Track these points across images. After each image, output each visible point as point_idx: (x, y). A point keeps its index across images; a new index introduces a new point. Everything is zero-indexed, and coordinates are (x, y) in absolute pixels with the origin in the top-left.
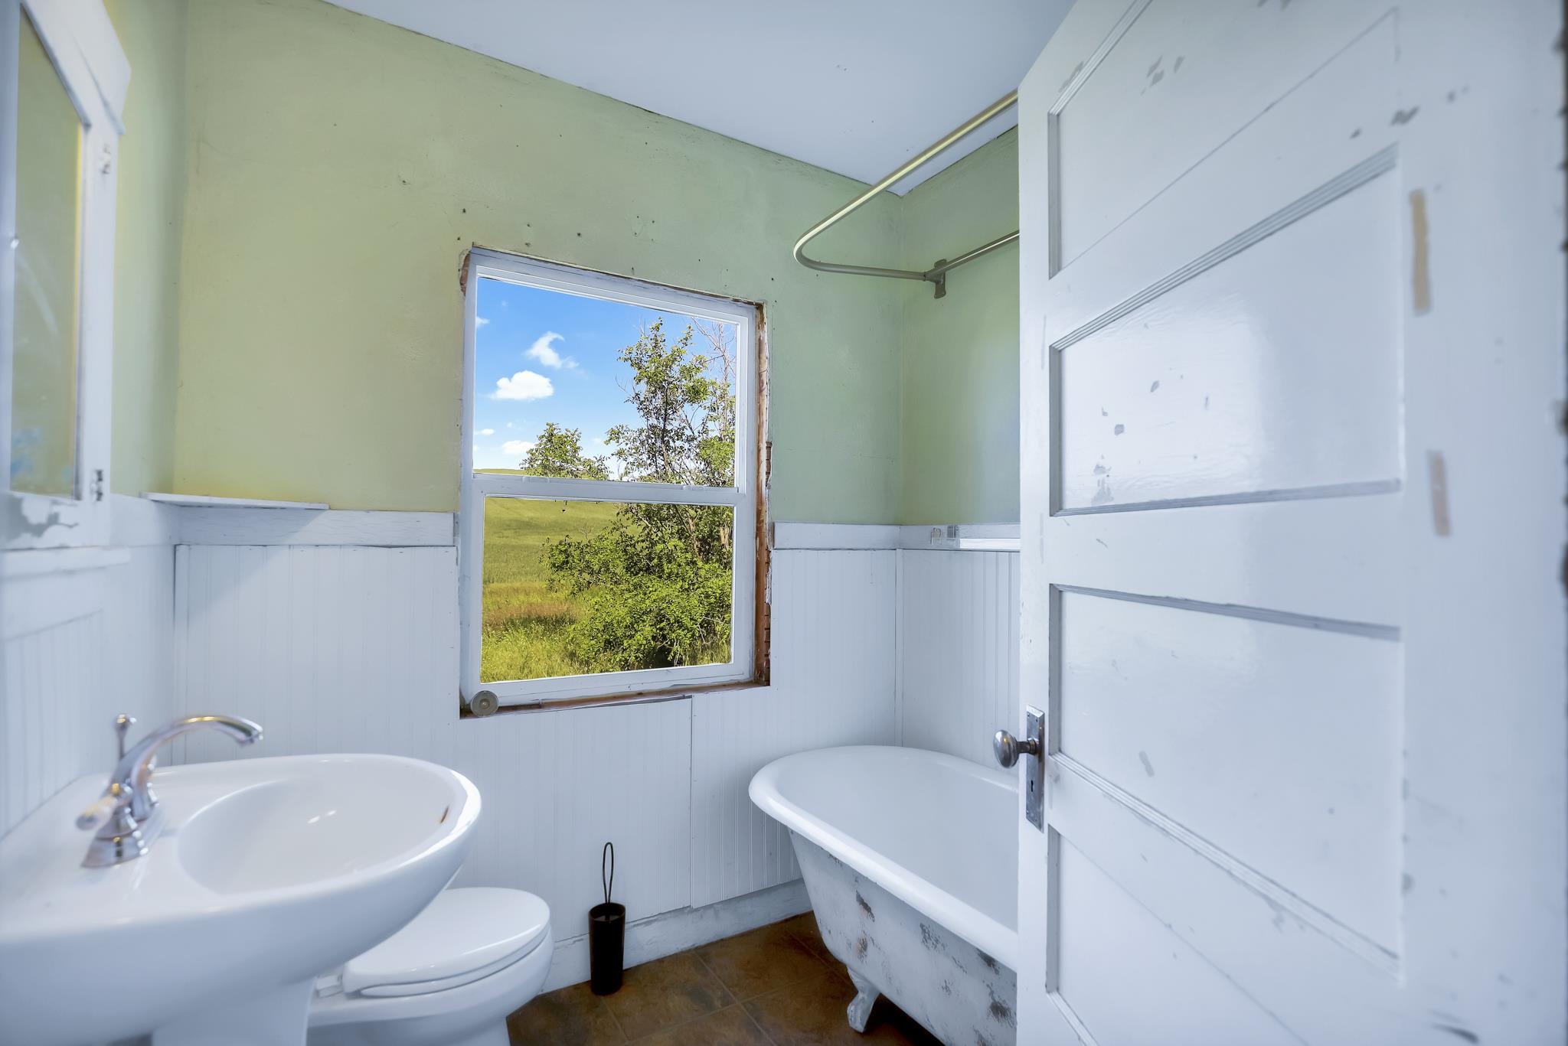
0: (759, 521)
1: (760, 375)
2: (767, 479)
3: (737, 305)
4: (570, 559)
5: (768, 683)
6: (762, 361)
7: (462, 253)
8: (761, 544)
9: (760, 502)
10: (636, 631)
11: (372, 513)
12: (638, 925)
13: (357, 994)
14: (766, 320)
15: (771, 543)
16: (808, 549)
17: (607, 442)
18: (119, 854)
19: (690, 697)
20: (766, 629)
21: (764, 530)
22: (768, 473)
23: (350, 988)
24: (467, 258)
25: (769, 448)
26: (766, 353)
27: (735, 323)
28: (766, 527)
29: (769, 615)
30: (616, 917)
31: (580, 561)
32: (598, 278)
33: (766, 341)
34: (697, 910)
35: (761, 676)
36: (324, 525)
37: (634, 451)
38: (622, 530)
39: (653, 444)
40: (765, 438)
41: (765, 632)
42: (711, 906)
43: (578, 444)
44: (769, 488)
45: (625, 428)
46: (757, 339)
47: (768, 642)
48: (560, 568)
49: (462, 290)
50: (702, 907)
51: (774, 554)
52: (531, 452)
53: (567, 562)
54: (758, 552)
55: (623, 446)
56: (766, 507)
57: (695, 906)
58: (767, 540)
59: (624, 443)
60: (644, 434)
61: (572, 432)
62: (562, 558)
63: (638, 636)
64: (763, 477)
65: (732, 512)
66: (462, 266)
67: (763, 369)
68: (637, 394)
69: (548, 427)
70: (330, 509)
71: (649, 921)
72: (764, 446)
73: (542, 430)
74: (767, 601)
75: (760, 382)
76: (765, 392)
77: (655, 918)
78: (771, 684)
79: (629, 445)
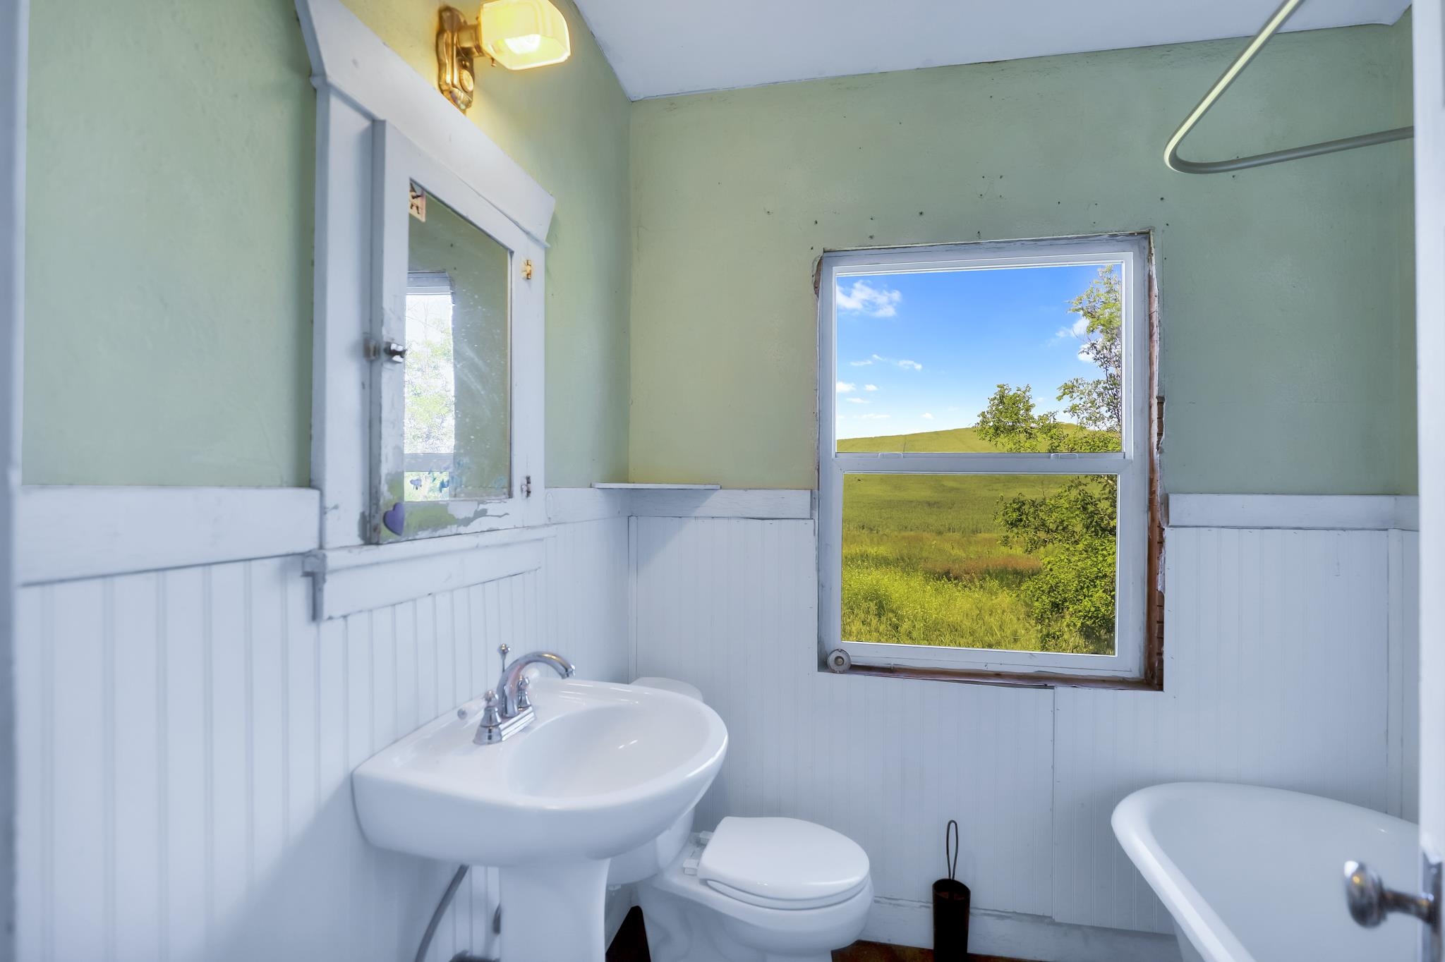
0: (1152, 493)
1: (1150, 317)
2: (1159, 442)
3: (1118, 241)
4: (1024, 517)
5: (1160, 687)
6: (1152, 301)
7: (815, 260)
8: (1153, 519)
9: (1152, 470)
10: (1085, 596)
11: (749, 491)
12: (989, 915)
13: (704, 882)
14: (1153, 251)
15: (1164, 519)
16: (1223, 527)
17: (1060, 398)
18: (490, 738)
19: (1052, 688)
20: (1158, 622)
21: (1156, 501)
22: (1160, 434)
23: (701, 875)
24: (820, 263)
25: (1160, 403)
26: (1156, 290)
27: (1120, 261)
28: (1158, 499)
29: (1162, 606)
30: (963, 898)
31: (1035, 518)
32: (947, 251)
33: (1154, 276)
34: (1060, 925)
35: (1152, 678)
36: (718, 501)
37: (1090, 405)
38: (1081, 488)
39: (1115, 395)
40: (1155, 393)
41: (1157, 625)
42: (1079, 927)
43: (1031, 402)
44: (1161, 453)
45: (1079, 381)
46: (1146, 275)
47: (1161, 639)
48: (1013, 524)
49: (816, 293)
50: (1066, 924)
51: (1168, 533)
52: (983, 414)
53: (1021, 520)
54: (1151, 529)
55: (1077, 401)
56: (1158, 475)
57: (1057, 919)
58: (1158, 516)
59: (1078, 398)
60: (1099, 386)
61: (1023, 389)
62: (1015, 515)
63: (1086, 602)
64: (1155, 439)
65: (1115, 482)
66: (815, 272)
67: (1153, 310)
68: (1093, 344)
69: (1000, 389)
70: (721, 488)
71: (1002, 916)
72: (1155, 402)
73: (993, 392)
74: (1159, 588)
75: (1151, 325)
76: (1156, 337)
77: (1009, 915)
78: (1164, 689)
79: (1083, 400)
